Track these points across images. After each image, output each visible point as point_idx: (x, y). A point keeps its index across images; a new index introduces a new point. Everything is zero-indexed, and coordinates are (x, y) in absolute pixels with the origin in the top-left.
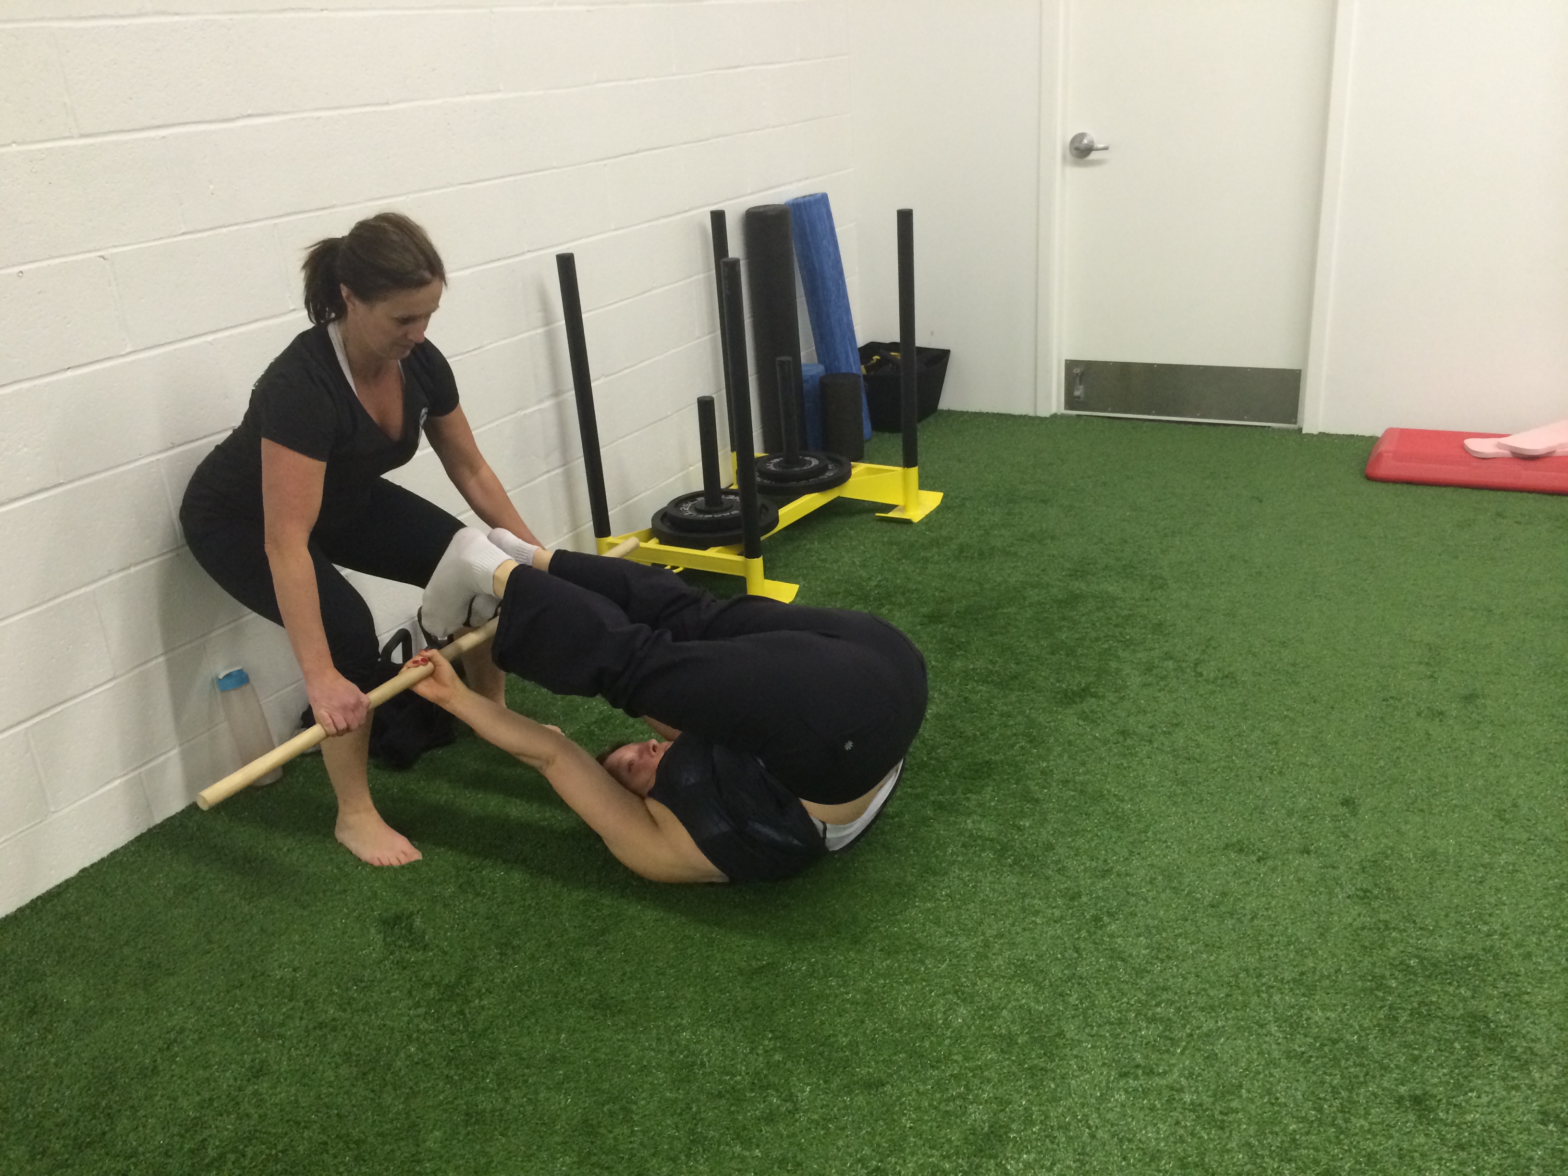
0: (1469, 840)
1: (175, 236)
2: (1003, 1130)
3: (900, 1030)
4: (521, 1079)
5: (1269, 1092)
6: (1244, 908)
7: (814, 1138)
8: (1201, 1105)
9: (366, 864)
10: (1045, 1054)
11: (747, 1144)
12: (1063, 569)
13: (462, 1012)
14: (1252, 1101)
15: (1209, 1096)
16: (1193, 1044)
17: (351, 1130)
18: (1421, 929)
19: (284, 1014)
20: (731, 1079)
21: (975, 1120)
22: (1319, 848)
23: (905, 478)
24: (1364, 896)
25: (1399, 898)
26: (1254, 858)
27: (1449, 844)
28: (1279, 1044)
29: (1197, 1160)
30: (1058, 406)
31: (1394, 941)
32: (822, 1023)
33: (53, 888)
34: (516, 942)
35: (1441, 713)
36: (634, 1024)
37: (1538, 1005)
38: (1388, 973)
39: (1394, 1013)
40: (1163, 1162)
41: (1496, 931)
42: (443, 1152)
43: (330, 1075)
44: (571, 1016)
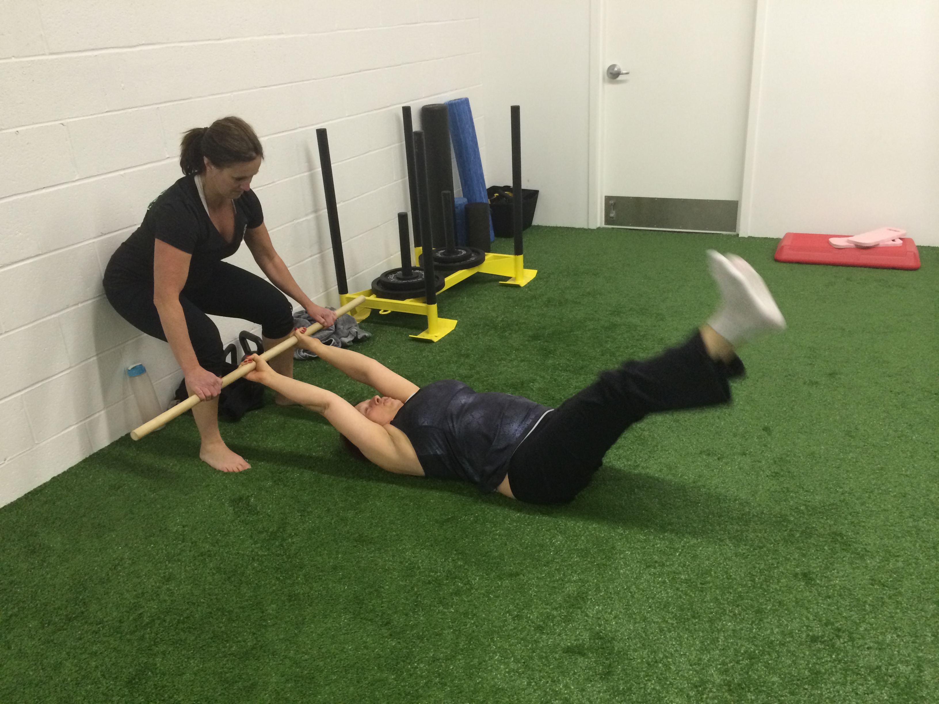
0: (832, 446)
1: (102, 113)
2: (584, 595)
3: (526, 548)
4: (318, 577)
5: (726, 573)
6: (711, 483)
7: (482, 602)
8: (690, 580)
9: (219, 471)
10: (605, 557)
11: (446, 606)
12: (607, 311)
13: (282, 545)
14: (718, 577)
15: (694, 576)
16: (685, 550)
17: (225, 606)
18: (807, 491)
19: (180, 549)
20: (435, 574)
21: (569, 591)
22: (751, 452)
23: (516, 261)
24: (776, 475)
25: (795, 476)
26: (716, 458)
27: (821, 449)
28: (731, 549)
29: (689, 606)
30: (601, 223)
31: (792, 497)
32: (483, 545)
33: (37, 488)
34: (310, 509)
35: (817, 383)
36: (379, 549)
37: (869, 528)
38: (789, 513)
39: (792, 533)
40: (671, 608)
41: (846, 492)
42: (277, 615)
43: (209, 578)
44: (344, 546)
